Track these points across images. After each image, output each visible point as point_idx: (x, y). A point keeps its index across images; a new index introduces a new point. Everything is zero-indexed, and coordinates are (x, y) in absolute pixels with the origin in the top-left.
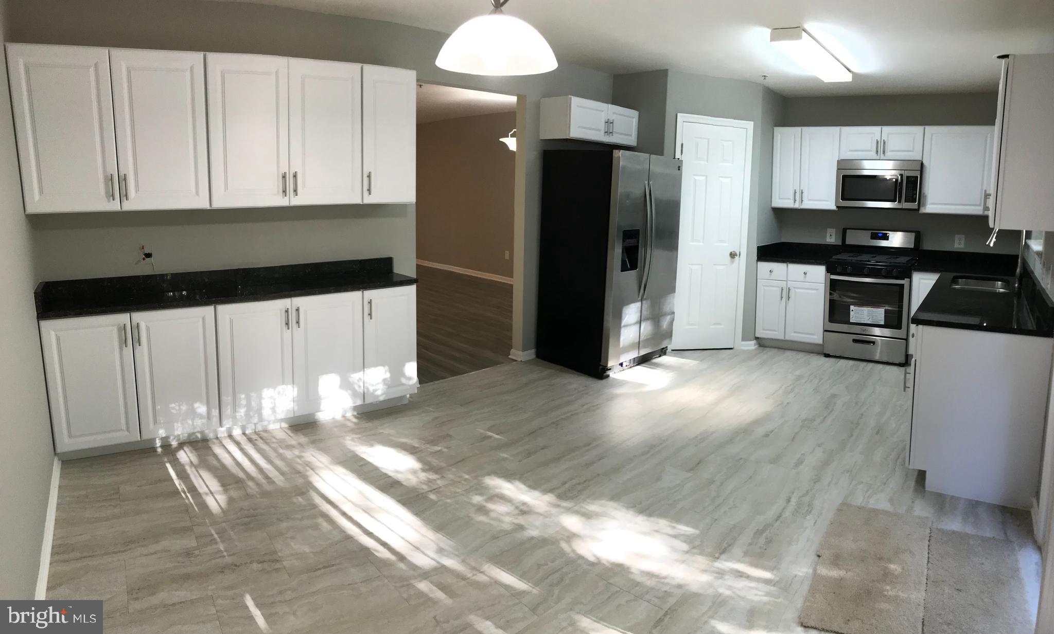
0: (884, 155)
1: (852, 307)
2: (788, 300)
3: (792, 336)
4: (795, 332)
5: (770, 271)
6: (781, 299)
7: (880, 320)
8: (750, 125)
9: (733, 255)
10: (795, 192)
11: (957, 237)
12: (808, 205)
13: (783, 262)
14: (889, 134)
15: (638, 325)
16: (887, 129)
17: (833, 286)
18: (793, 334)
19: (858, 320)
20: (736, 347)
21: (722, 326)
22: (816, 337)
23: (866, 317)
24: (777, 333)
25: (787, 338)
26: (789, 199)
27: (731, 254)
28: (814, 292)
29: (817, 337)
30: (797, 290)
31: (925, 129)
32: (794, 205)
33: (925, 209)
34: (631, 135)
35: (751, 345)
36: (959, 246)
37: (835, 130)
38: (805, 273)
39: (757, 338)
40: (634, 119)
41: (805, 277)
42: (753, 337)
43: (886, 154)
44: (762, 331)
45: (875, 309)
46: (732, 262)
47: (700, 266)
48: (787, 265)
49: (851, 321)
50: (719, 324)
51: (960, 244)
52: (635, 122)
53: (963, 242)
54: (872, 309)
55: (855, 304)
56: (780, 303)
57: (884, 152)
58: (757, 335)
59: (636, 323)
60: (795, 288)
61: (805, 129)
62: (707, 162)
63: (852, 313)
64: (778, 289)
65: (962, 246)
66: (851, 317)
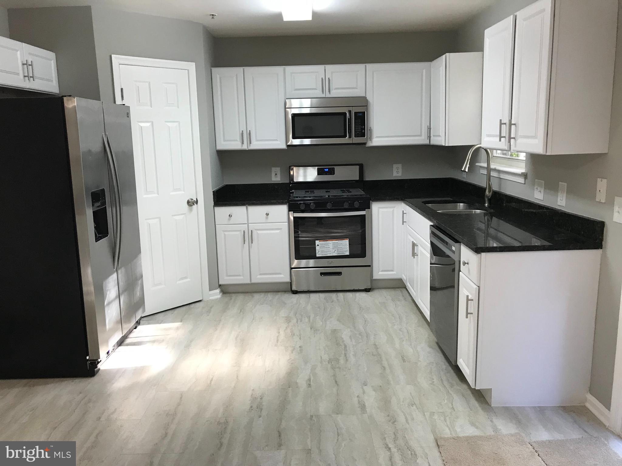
0: (330, 93)
1: (317, 242)
2: (252, 243)
3: (259, 278)
4: (261, 274)
5: (229, 215)
6: (244, 243)
7: (346, 251)
8: (192, 66)
9: (191, 203)
10: (242, 134)
11: (395, 166)
12: (257, 145)
13: (243, 205)
14: (332, 73)
15: (118, 300)
16: (330, 68)
17: (298, 224)
18: (259, 277)
19: (324, 253)
20: (205, 299)
21: (188, 280)
22: (282, 276)
23: (332, 250)
24: (242, 277)
25: (254, 281)
26: (237, 140)
27: (188, 202)
28: (278, 231)
29: (284, 277)
30: (259, 232)
31: (366, 66)
32: (242, 146)
33: (372, 142)
34: (52, 81)
35: (216, 294)
36: (398, 175)
37: (279, 69)
38: (267, 214)
39: (220, 286)
40: (53, 61)
41: (267, 218)
42: (218, 285)
43: (331, 92)
44: (226, 278)
45: (340, 241)
46: (191, 210)
47: (157, 220)
48: (247, 208)
49: (317, 256)
50: (186, 278)
51: (398, 172)
52: (53, 64)
53: (400, 170)
54: (337, 241)
55: (320, 239)
56: (243, 247)
57: (329, 91)
58: (221, 283)
59: (116, 298)
60: (256, 230)
61: (247, 69)
62: (151, 107)
63: (317, 248)
64: (238, 233)
65: (400, 174)
66: (317, 251)
